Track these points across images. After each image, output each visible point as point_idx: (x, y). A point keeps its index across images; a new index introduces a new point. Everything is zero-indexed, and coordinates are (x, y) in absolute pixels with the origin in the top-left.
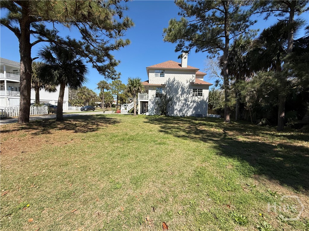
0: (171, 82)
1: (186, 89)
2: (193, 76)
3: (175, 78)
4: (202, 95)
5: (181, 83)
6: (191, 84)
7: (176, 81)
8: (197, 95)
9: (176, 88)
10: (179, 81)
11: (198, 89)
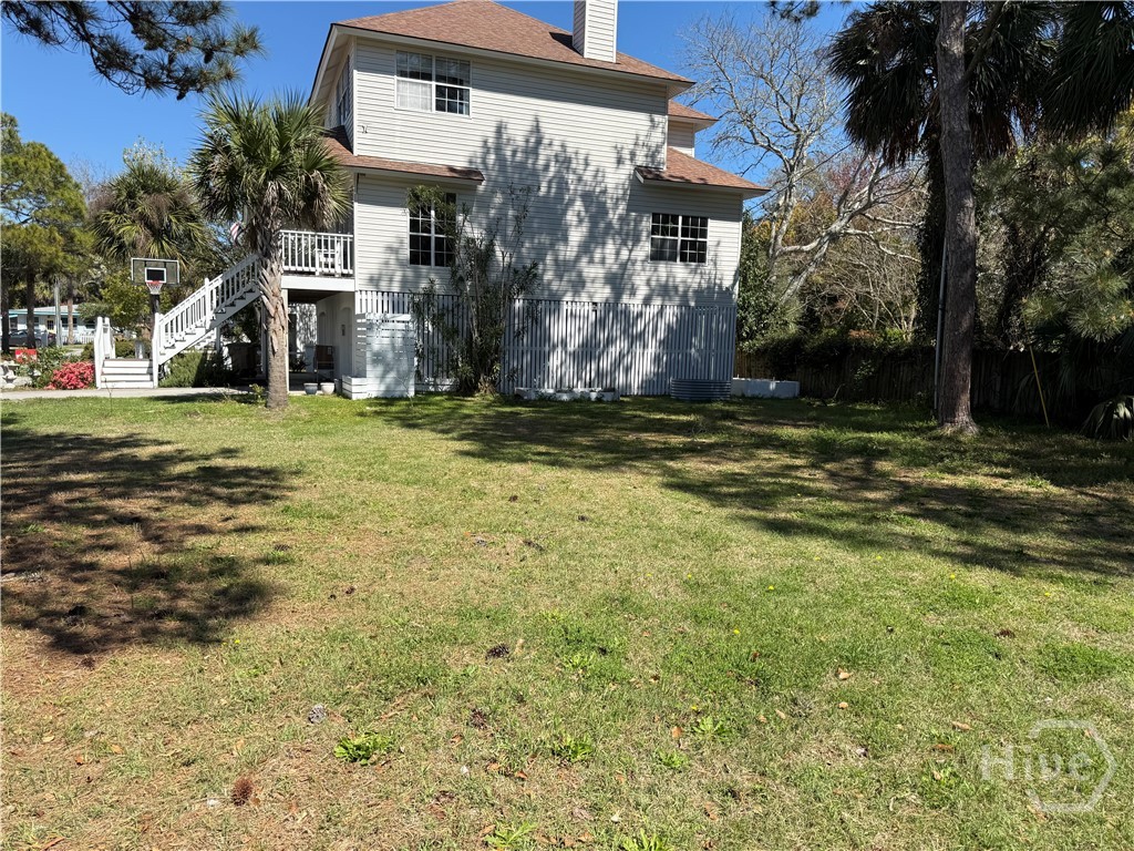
0: (514, 152)
1: (615, 209)
2: (652, 121)
3: (543, 130)
4: (702, 259)
5: (581, 162)
6: (645, 178)
7: (550, 144)
8: (678, 259)
9: (552, 195)
10: (569, 150)
11: (680, 218)
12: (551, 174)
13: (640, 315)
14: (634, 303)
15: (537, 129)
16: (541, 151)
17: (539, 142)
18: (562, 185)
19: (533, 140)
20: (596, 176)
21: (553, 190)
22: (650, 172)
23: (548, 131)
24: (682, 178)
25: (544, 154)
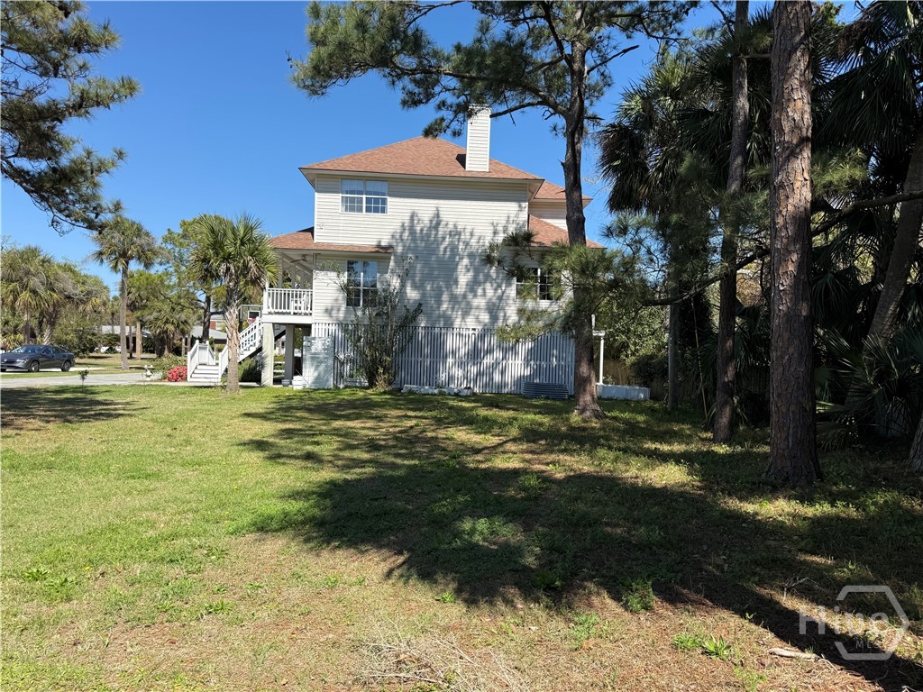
2: (520, 206)
3: (441, 216)
5: (468, 234)
7: (447, 225)
8: (539, 297)
9: (447, 256)
10: (459, 227)
11: (539, 270)
12: (447, 243)
15: (438, 215)
16: (440, 229)
17: (438, 224)
18: (454, 248)
19: (434, 222)
20: (478, 242)
21: (448, 253)
24: (539, 243)
25: (441, 231)
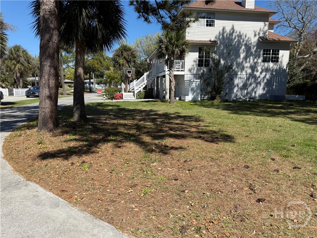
0: (227, 35)
1: (253, 49)
2: (265, 24)
4: (277, 61)
6: (262, 40)
7: (236, 32)
8: (271, 61)
9: (236, 45)
11: (271, 50)
12: (236, 40)
13: (259, 77)
14: (258, 74)
15: (233, 28)
16: (234, 35)
17: (233, 32)
18: (239, 41)
20: (248, 40)
22: (264, 38)
23: (236, 29)
24: (273, 39)
